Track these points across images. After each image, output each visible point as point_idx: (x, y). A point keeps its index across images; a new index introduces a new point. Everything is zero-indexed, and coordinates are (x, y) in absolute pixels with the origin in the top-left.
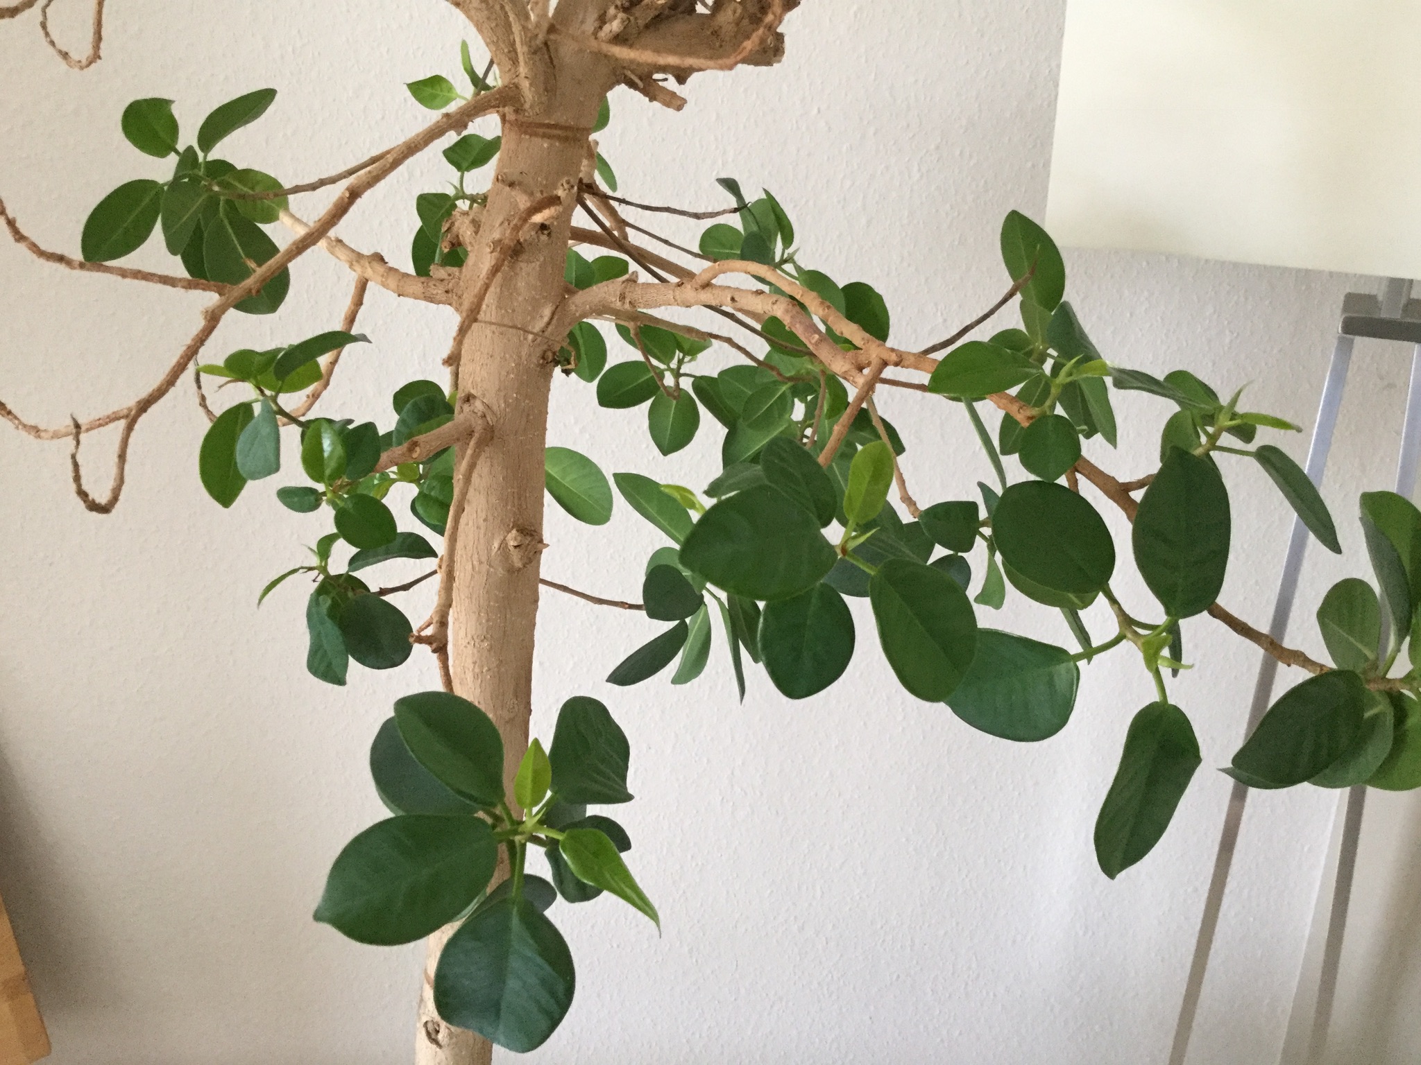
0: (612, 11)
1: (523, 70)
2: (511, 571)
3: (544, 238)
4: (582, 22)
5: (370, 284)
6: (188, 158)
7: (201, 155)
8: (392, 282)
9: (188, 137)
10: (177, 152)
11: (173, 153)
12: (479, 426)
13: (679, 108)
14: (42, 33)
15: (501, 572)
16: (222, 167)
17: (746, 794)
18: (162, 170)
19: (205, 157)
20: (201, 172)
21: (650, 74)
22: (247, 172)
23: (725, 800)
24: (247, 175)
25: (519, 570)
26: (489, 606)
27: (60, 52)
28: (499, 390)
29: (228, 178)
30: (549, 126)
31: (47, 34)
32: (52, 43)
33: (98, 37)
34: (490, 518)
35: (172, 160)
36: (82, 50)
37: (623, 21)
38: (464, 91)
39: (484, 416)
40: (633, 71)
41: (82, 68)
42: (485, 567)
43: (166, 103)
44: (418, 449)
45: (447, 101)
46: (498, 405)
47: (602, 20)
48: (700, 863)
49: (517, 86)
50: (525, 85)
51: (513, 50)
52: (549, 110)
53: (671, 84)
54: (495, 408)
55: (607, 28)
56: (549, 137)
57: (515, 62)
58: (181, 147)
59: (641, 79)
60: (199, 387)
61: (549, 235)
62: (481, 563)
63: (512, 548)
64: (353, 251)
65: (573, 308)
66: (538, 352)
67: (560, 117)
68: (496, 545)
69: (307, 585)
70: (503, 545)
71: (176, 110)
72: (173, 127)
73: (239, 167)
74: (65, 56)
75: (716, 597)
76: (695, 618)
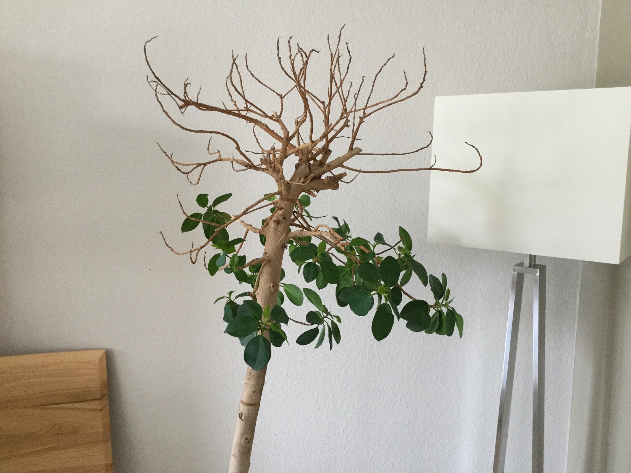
0: (302, 178)
1: (283, 188)
2: (271, 292)
3: (284, 220)
4: (296, 180)
5: (249, 231)
6: (210, 208)
7: (213, 208)
8: (253, 230)
9: (210, 203)
10: (207, 207)
11: (206, 207)
12: (267, 259)
13: (315, 197)
14: (187, 178)
15: (268, 292)
16: (216, 211)
17: (351, 430)
18: (203, 211)
19: (213, 209)
20: (212, 212)
21: (310, 190)
22: (223, 213)
23: (344, 432)
24: (222, 213)
25: (273, 293)
26: (265, 300)
27: (190, 182)
28: (272, 252)
29: (218, 214)
30: (288, 199)
31: (188, 178)
32: (189, 180)
33: (199, 179)
34: (267, 280)
35: (206, 209)
36: (195, 182)
37: (303, 180)
39: (268, 257)
40: (306, 189)
41: (194, 185)
42: (265, 291)
43: (207, 195)
44: (254, 262)
46: (271, 255)
47: (300, 179)
48: (335, 456)
49: (282, 191)
51: (281, 184)
52: (288, 196)
53: (315, 193)
54: (271, 256)
55: (301, 181)
56: (287, 201)
57: (282, 186)
58: (208, 206)
59: (308, 191)
60: (205, 261)
61: (285, 220)
62: (264, 290)
63: (271, 287)
64: (246, 223)
65: (289, 236)
66: (281, 244)
67: (290, 197)
68: (268, 286)
69: (224, 301)
70: (270, 287)
71: (208, 197)
72: (207, 201)
73: (220, 211)
74: (191, 182)
75: (327, 323)
76: (320, 327)
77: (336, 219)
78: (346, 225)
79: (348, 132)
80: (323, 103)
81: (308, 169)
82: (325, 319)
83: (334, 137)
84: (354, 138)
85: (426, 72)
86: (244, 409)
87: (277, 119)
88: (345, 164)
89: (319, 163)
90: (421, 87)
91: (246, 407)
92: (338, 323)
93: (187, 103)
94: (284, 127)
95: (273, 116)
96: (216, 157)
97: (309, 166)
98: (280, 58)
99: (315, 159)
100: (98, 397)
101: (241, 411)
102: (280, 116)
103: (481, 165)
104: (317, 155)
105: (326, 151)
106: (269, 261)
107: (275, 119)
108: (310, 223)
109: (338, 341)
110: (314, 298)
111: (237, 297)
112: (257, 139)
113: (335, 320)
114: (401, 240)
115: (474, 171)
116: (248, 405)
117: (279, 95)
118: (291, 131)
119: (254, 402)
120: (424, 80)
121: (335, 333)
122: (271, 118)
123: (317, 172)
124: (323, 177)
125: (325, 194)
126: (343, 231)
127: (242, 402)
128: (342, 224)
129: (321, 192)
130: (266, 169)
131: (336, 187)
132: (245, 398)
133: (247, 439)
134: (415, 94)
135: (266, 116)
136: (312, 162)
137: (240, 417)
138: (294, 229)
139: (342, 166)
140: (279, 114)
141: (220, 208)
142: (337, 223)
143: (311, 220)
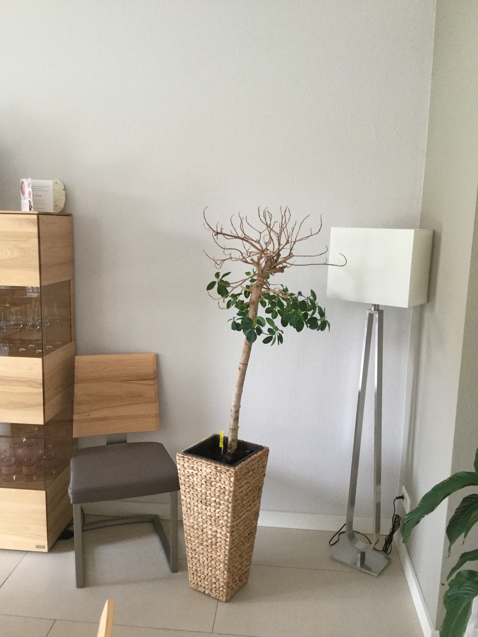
0: (268, 267)
1: (260, 272)
2: (254, 316)
4: (266, 268)
7: (222, 279)
9: (220, 277)
13: (273, 276)
18: (217, 280)
20: (221, 281)
21: (271, 273)
24: (226, 282)
29: (224, 282)
35: (219, 279)
38: (252, 273)
39: (253, 301)
42: (252, 316)
45: (250, 275)
46: (255, 300)
50: (260, 273)
51: (259, 269)
52: (262, 275)
53: (273, 274)
55: (268, 269)
56: (262, 277)
61: (261, 285)
66: (259, 296)
69: (232, 321)
70: (254, 314)
71: (220, 274)
74: (216, 268)
75: (277, 334)
76: (274, 336)
77: (282, 285)
78: (287, 288)
79: (288, 246)
80: (278, 234)
81: (271, 263)
82: (276, 332)
83: (282, 248)
84: (291, 250)
85: (322, 224)
86: (241, 366)
87: (258, 242)
88: (287, 261)
89: (275, 261)
90: (320, 231)
91: (242, 365)
92: (282, 334)
93: (217, 233)
94: (261, 246)
95: (256, 241)
96: (229, 257)
97: (271, 262)
98: (259, 215)
99: (274, 259)
100: (152, 377)
101: (240, 366)
102: (259, 241)
103: (346, 263)
104: (274, 257)
105: (278, 255)
106: (254, 303)
107: (257, 242)
108: (269, 287)
109: (282, 342)
110: (272, 323)
111: (237, 320)
112: (244, 246)
113: (280, 332)
114: (312, 295)
115: (343, 266)
116: (243, 364)
117: (259, 232)
118: (264, 247)
119: (246, 363)
120: (321, 228)
121: (280, 339)
122: (255, 242)
123: (275, 265)
124: (277, 267)
125: (278, 274)
126: (286, 290)
127: (240, 363)
128: (285, 288)
129: (276, 273)
130: (253, 263)
131: (283, 271)
132: (242, 362)
133: (242, 379)
134: (317, 233)
135: (253, 240)
136: (272, 260)
137: (240, 370)
138: (263, 290)
139: (285, 262)
140: (259, 240)
141: (225, 279)
142: (282, 287)
143: (270, 285)
